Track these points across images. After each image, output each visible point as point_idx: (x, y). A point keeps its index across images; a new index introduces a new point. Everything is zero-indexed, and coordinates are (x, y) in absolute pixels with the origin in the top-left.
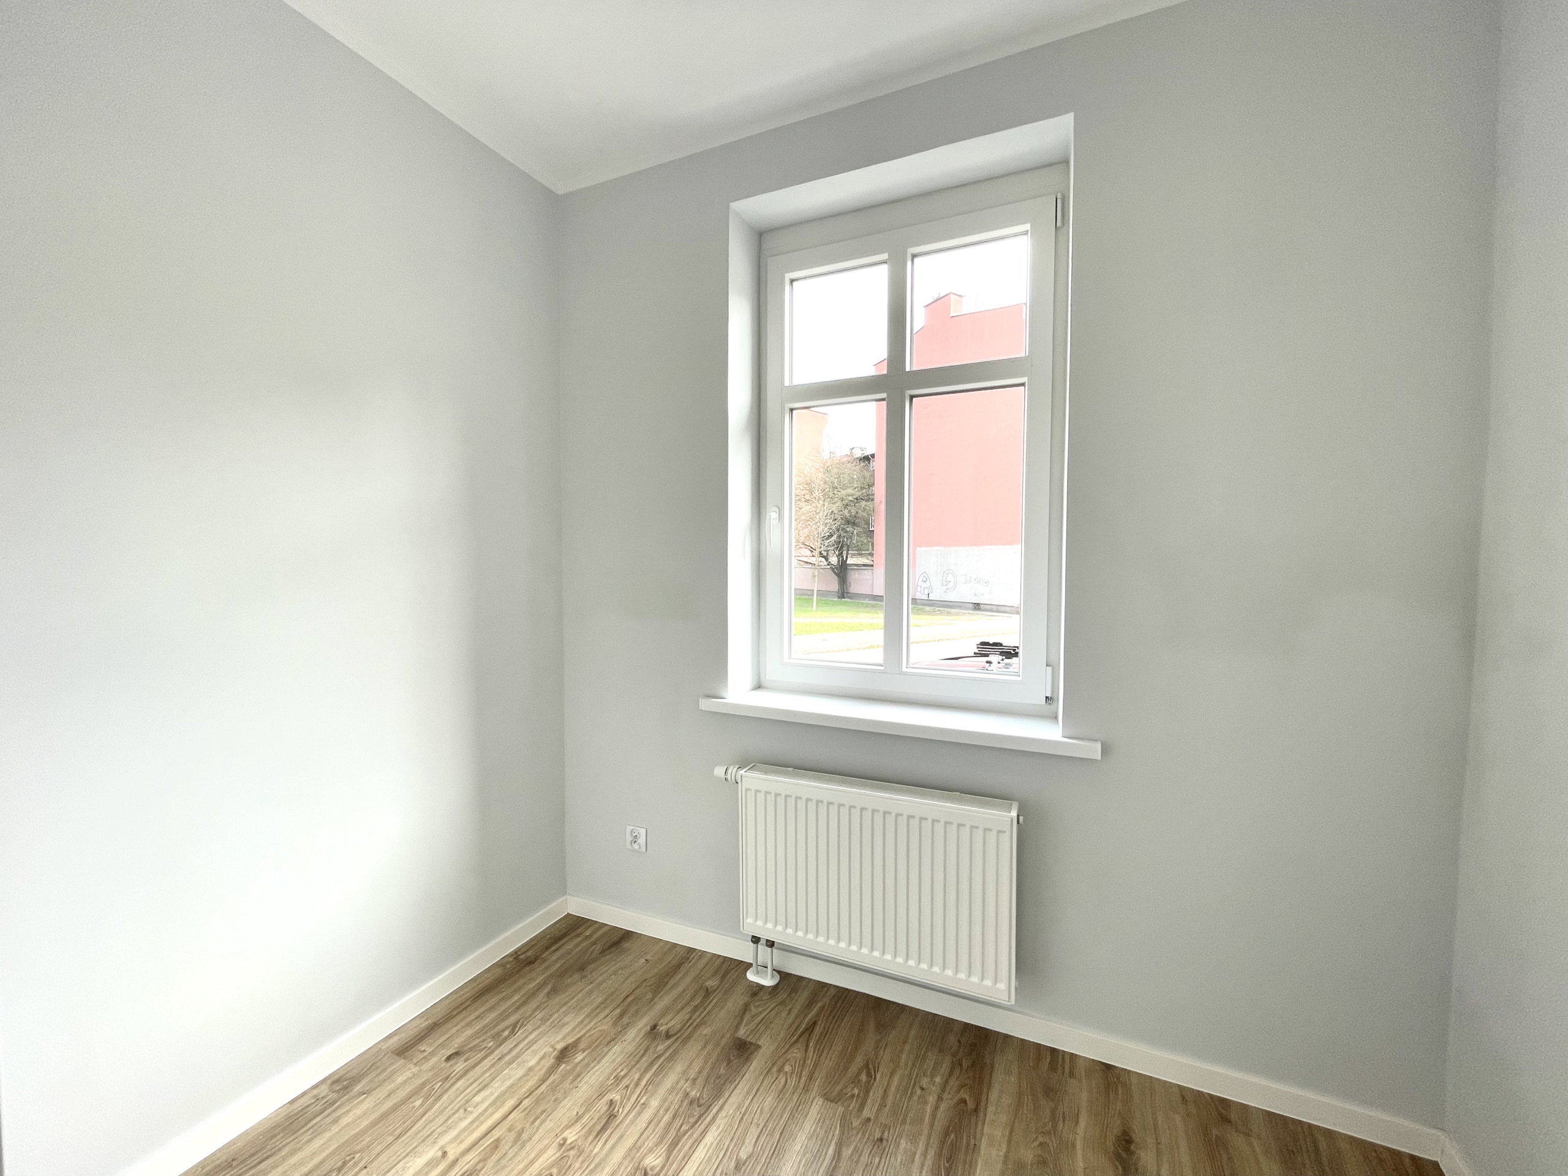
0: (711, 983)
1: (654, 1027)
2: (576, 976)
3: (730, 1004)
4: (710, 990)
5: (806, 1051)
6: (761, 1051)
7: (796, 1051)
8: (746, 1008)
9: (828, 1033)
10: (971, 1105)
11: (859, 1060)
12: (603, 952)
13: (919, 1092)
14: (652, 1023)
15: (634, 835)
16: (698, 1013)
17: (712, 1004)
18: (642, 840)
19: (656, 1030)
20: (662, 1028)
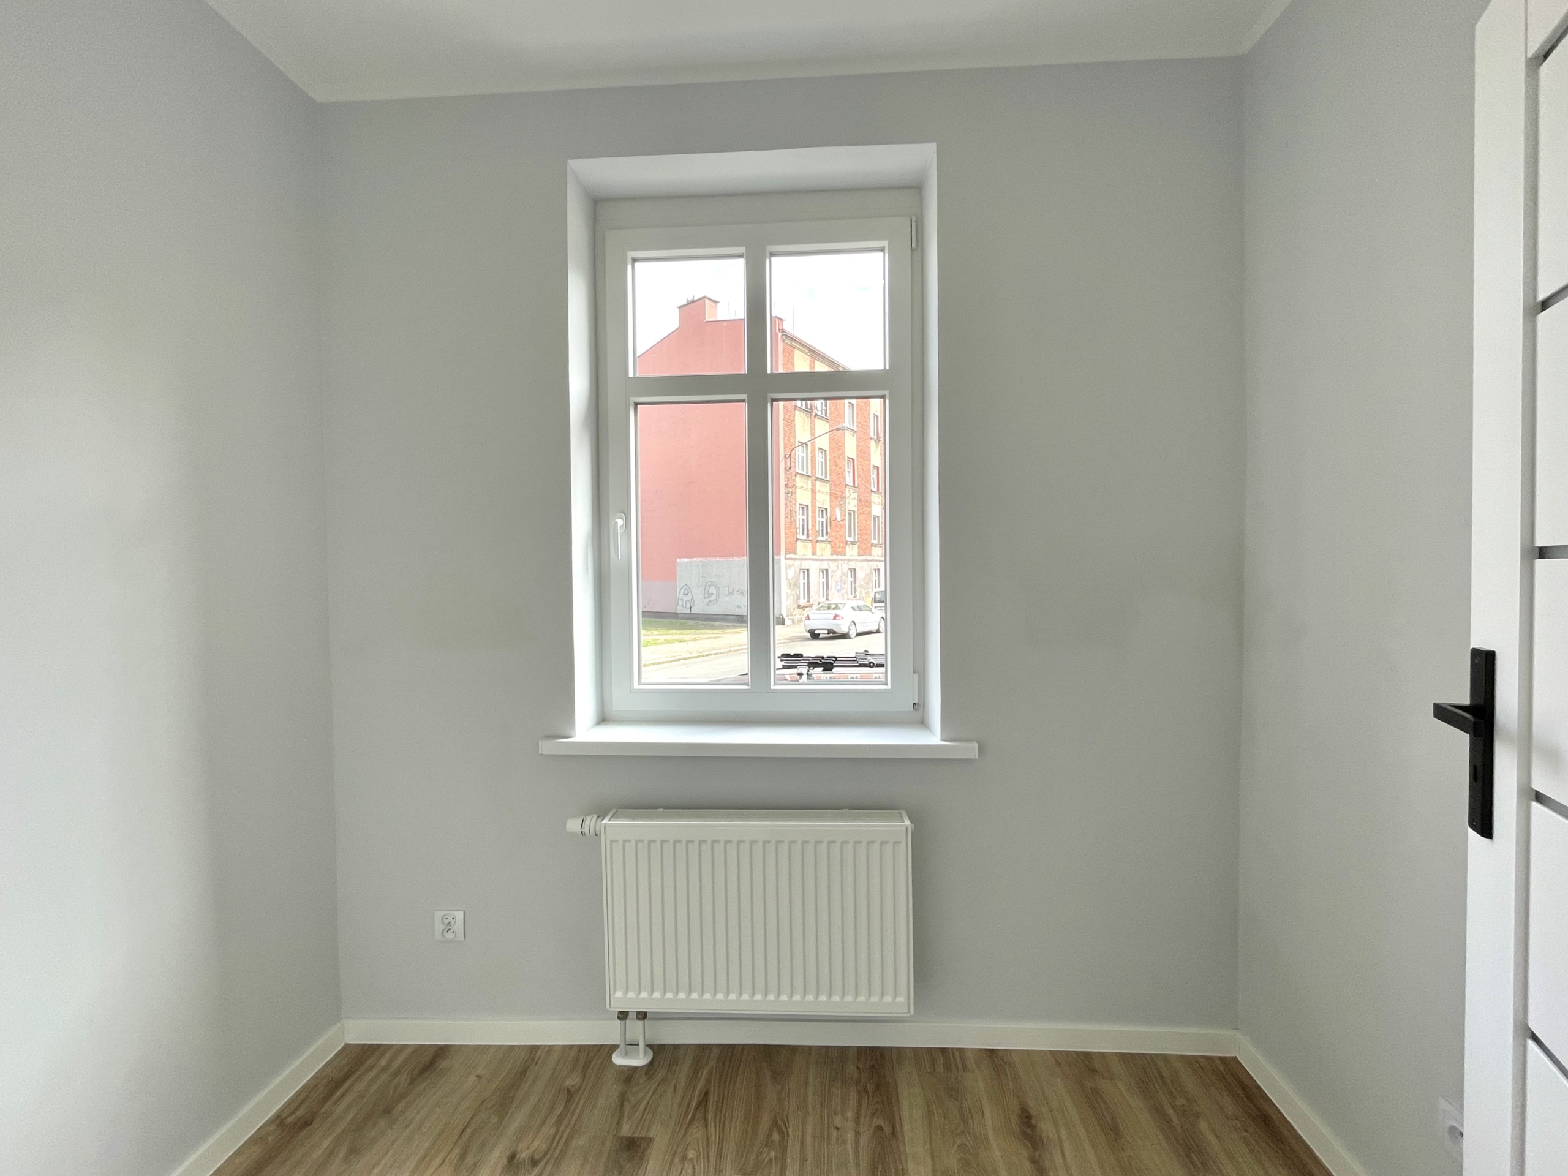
0: (573, 1081)
1: (512, 1157)
2: (382, 1123)
3: (601, 1101)
4: (572, 1090)
5: (706, 1126)
6: (656, 1144)
7: (695, 1131)
8: (623, 1098)
9: (725, 1100)
10: (887, 1130)
11: (766, 1120)
12: (412, 1081)
13: (835, 1133)
14: (508, 1153)
15: (447, 921)
16: (565, 1122)
17: (580, 1106)
18: (458, 926)
19: (516, 1161)
20: (524, 1155)
